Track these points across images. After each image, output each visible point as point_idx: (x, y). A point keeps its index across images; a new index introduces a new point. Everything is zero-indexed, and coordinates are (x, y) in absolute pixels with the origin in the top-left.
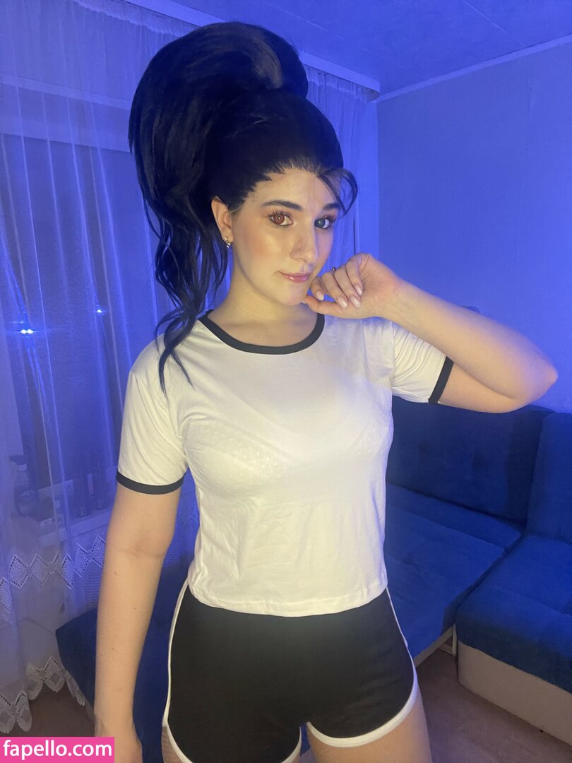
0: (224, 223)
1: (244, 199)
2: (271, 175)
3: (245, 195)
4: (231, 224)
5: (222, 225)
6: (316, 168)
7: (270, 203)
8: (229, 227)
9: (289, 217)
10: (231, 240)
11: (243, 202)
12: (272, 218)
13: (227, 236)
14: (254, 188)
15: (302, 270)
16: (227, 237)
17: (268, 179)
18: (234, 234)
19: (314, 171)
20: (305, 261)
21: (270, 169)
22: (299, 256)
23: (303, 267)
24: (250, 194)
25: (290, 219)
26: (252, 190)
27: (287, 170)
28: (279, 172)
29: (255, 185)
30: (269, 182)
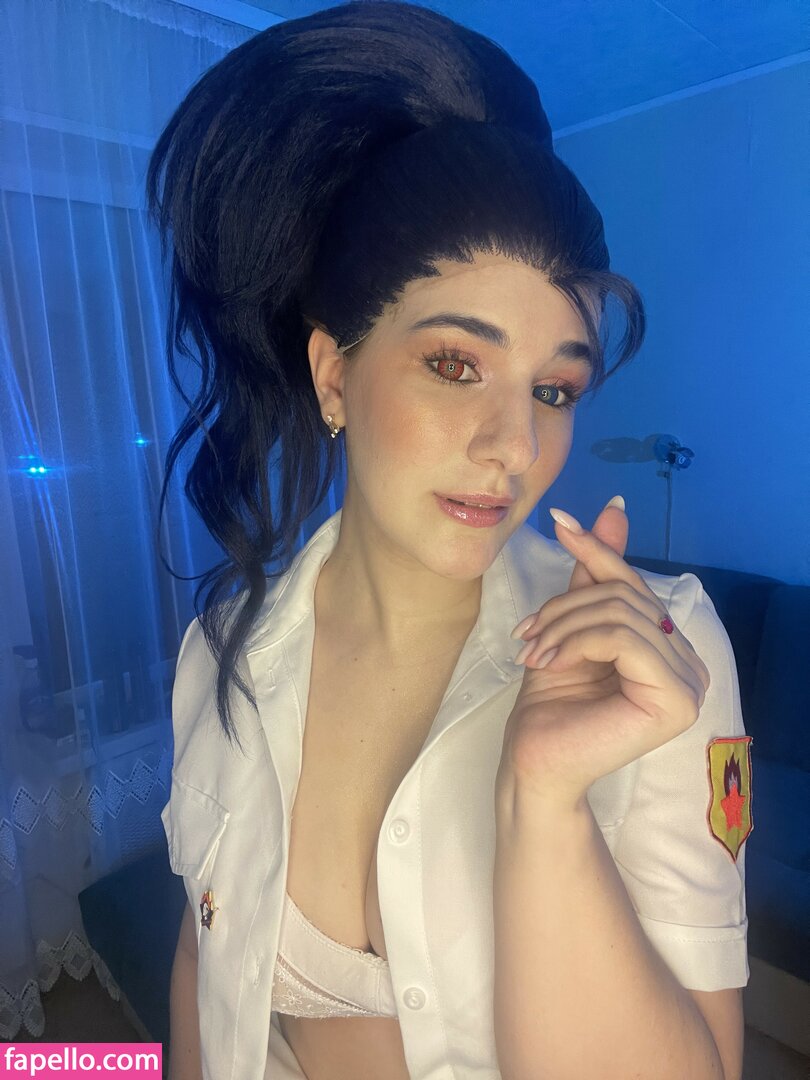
0: (330, 386)
2: (441, 263)
3: (377, 312)
4: (341, 386)
5: (324, 390)
6: (547, 261)
7: (431, 322)
8: (339, 394)
9: (472, 367)
10: (340, 422)
11: (371, 325)
12: (436, 364)
13: (333, 413)
14: (398, 295)
15: (493, 490)
16: (333, 416)
17: (430, 272)
18: (346, 408)
19: (544, 269)
20: (503, 466)
21: (441, 250)
22: (485, 454)
23: (495, 483)
24: (388, 308)
25: (476, 372)
26: (394, 300)
27: (479, 256)
28: (461, 257)
29: (400, 288)
30: (434, 278)
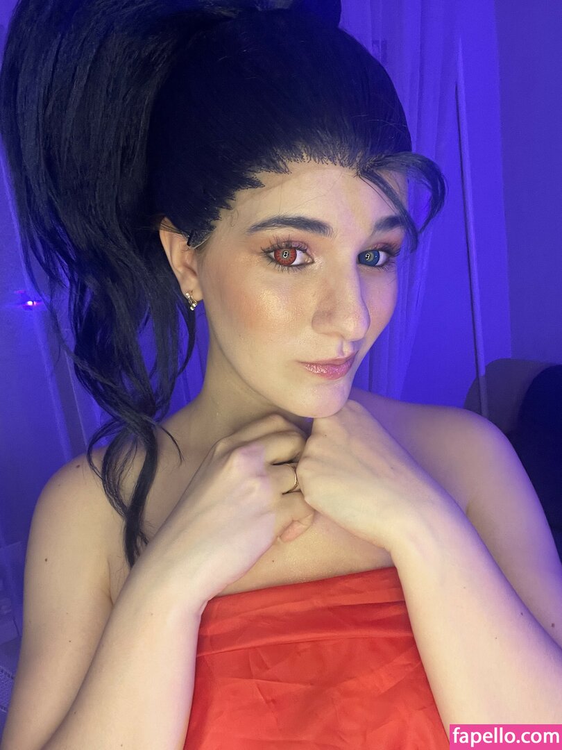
0: (184, 265)
1: (213, 223)
5: (181, 270)
16: (190, 291)
